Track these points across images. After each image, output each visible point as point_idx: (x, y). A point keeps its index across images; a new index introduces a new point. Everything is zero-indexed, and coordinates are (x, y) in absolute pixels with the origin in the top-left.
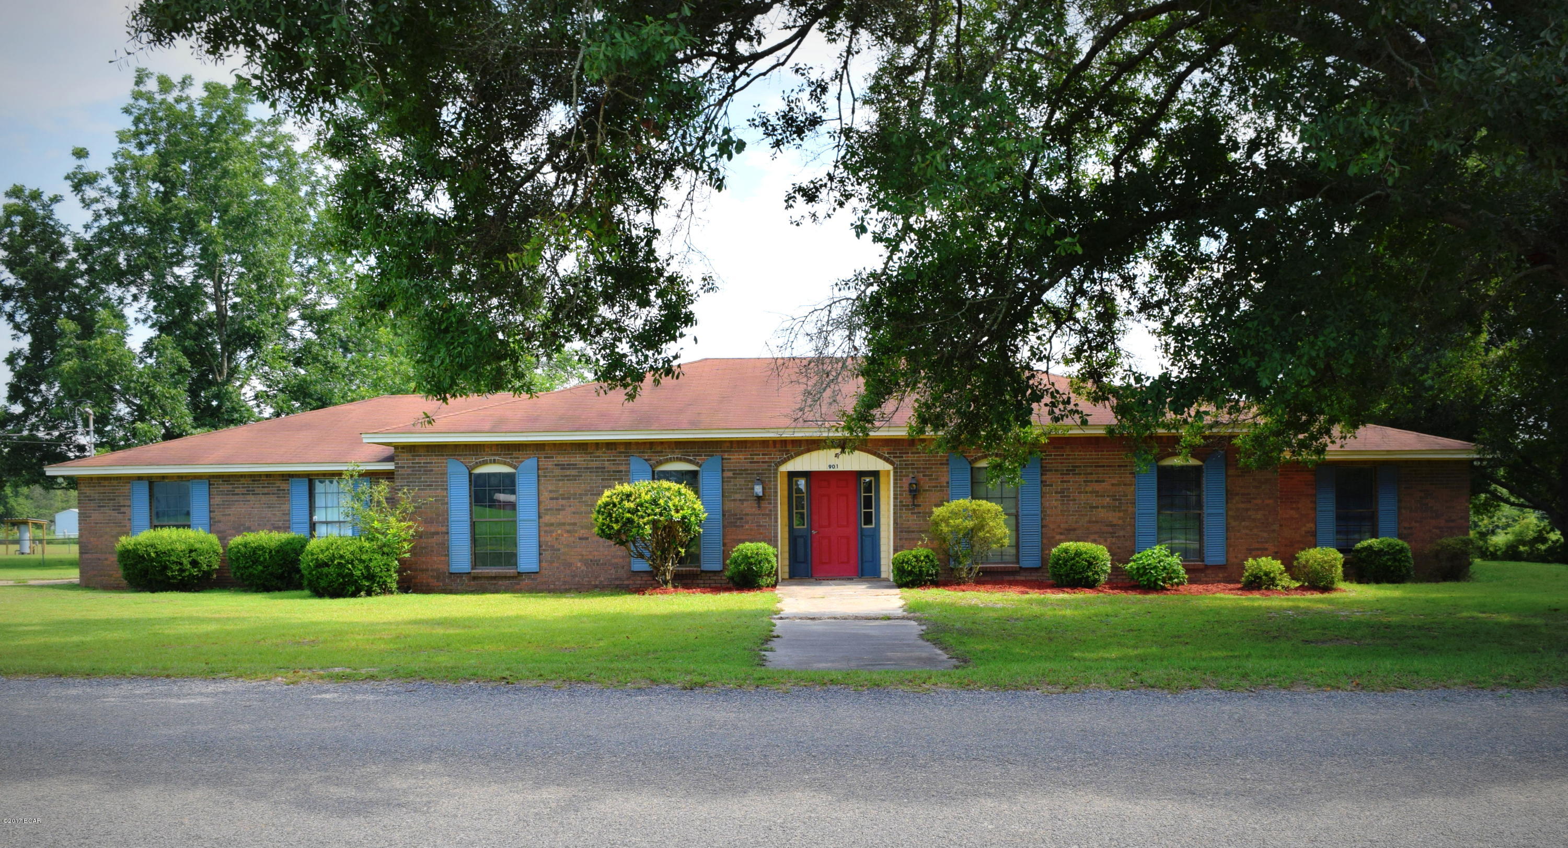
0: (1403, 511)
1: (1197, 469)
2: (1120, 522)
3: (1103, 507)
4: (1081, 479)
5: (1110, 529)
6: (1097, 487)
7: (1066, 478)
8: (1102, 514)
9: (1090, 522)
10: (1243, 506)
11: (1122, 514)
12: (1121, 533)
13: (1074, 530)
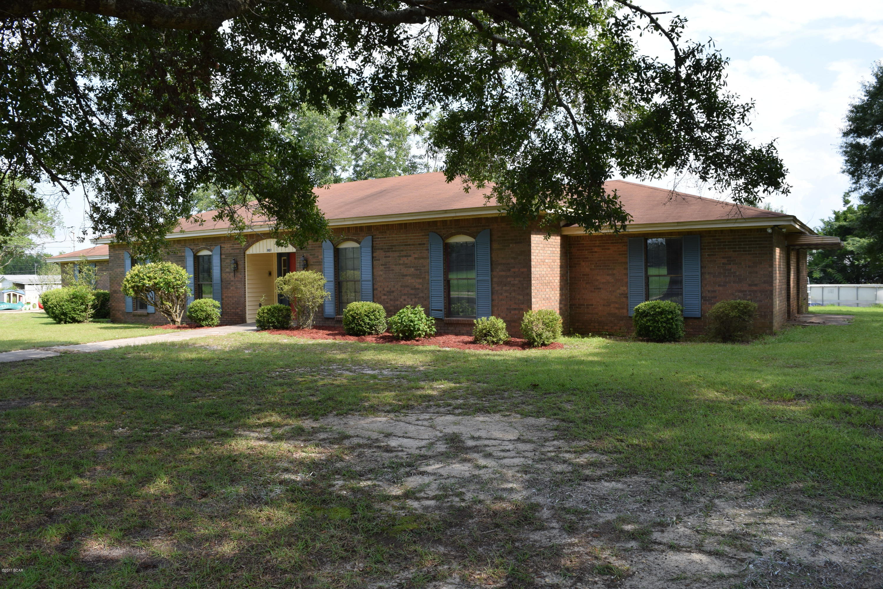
0: (707, 276)
1: (473, 245)
2: (421, 286)
3: (410, 275)
4: (396, 254)
5: (413, 292)
6: (405, 260)
7: (388, 254)
8: (409, 280)
9: (401, 286)
10: (503, 273)
11: (421, 280)
12: (421, 295)
13: (393, 292)
